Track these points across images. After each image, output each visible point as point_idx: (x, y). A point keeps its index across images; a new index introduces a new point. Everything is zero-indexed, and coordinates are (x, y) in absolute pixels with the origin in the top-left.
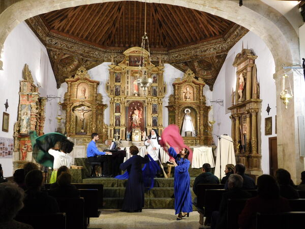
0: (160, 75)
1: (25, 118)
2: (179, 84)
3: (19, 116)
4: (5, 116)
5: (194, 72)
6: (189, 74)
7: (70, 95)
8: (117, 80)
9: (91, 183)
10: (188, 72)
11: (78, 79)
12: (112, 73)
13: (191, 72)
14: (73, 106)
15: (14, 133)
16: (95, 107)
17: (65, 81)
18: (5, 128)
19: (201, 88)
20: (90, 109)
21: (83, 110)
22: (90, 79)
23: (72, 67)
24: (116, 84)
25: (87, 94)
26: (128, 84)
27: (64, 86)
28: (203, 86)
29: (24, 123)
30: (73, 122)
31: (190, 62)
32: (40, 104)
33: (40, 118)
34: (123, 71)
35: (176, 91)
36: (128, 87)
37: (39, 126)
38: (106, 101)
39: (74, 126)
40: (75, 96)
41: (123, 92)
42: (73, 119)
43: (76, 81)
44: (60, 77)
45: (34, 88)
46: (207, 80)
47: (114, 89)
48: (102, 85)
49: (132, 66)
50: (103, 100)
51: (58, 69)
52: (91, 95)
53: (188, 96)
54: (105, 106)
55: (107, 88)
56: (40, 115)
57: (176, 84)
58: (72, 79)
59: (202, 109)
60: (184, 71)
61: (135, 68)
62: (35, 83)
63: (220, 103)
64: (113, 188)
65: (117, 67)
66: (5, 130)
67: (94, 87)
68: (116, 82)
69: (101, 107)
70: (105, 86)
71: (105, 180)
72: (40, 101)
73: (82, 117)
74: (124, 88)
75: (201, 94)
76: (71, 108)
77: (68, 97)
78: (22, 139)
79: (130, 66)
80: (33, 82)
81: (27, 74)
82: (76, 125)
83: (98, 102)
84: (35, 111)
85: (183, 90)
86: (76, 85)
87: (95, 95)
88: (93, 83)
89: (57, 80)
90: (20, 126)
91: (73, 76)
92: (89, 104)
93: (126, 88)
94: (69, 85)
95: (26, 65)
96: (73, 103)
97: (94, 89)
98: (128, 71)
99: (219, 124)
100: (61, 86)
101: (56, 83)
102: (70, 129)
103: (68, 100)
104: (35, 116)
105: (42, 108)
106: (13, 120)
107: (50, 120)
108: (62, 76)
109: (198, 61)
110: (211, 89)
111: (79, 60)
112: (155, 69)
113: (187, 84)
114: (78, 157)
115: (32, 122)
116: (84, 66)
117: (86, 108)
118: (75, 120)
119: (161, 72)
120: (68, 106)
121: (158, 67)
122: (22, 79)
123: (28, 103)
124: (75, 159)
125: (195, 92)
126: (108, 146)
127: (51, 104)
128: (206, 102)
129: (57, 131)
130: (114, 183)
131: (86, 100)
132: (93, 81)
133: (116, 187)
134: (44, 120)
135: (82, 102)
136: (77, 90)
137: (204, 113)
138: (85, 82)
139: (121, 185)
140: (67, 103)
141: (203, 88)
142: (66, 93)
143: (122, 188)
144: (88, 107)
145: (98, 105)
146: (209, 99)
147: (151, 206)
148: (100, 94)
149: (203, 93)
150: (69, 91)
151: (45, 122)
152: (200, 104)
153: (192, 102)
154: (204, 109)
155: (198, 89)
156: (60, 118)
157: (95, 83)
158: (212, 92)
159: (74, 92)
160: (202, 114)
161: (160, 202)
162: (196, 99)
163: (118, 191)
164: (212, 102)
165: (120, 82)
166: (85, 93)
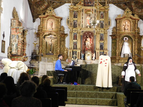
0: (106, 12)
1: (15, 44)
2: (120, 19)
3: (11, 42)
4: (3, 43)
5: (132, 10)
6: (128, 12)
7: (42, 27)
8: (75, 16)
9: (59, 86)
10: (126, 10)
11: (48, 16)
12: (71, 12)
13: (129, 10)
14: (44, 35)
15: (8, 53)
16: (59, 35)
17: (38, 17)
18: (3, 50)
19: (137, 22)
20: (56, 37)
21: (51, 38)
22: (56, 16)
23: (43, 7)
24: (74, 19)
25: (54, 27)
26: (82, 19)
28: (138, 20)
29: (14, 47)
30: (44, 46)
31: (128, 3)
32: (24, 34)
33: (24, 43)
34: (79, 10)
35: (118, 25)
36: (82, 21)
37: (23, 49)
38: (67, 31)
39: (45, 49)
40: (46, 28)
41: (79, 25)
42: (44, 44)
43: (46, 17)
44: (35, 14)
45: (20, 23)
46: (141, 16)
47: (73, 22)
48: (64, 20)
49: (86, 6)
50: (65, 31)
51: (34, 8)
52: (57, 27)
53: (126, 28)
54: (66, 35)
55: (68, 22)
56: (23, 41)
57: (118, 19)
58: (44, 16)
59: (136, 37)
60: (124, 9)
61: (88, 8)
62: (20, 20)
64: (72, 91)
65: (75, 7)
66: (3, 52)
67: (58, 22)
68: (74, 17)
69: (64, 35)
70: (66, 21)
71: (67, 86)
72: (24, 32)
73: (50, 42)
74: (80, 22)
75: (136, 27)
76: (43, 36)
77: (41, 29)
78: (13, 58)
79: (84, 6)
80: (19, 19)
81: (15, 14)
82: (46, 48)
83: (61, 32)
84: (21, 39)
85: (123, 23)
86: (46, 20)
87: (59, 27)
88: (58, 18)
89: (33, 16)
90: (11, 49)
91: (44, 14)
92: (55, 34)
93: (81, 22)
94: (42, 20)
95: (14, 7)
96: (44, 33)
97: (58, 23)
98: (83, 10)
100: (36, 21)
101: (32, 19)
102: (42, 51)
103: (41, 31)
104: (21, 43)
105: (25, 37)
106: (7, 45)
107: (29, 45)
108: (36, 13)
109: (134, 2)
111: (48, 2)
112: (103, 8)
113: (126, 19)
114: (48, 70)
115: (19, 47)
116: (52, 6)
117: (53, 36)
118: (45, 45)
119: (107, 10)
120: (41, 35)
121: (105, 7)
122: (12, 18)
123: (16, 34)
124: (47, 71)
125: (132, 25)
126: (68, 63)
127: (29, 33)
128: (140, 32)
129: (33, 51)
130: (73, 88)
131: (53, 31)
132: (58, 17)
133: (75, 90)
134: (26, 45)
135: (50, 32)
136: (47, 23)
137: (138, 40)
138: (53, 17)
139: (77, 89)
140: (40, 33)
141: (138, 22)
142: (39, 26)
143: (78, 91)
144: (55, 35)
145: (61, 34)
146: (142, 30)
147: (97, 104)
148: (63, 26)
149: (138, 26)
150: (42, 24)
151: (26, 46)
152: (135, 34)
153: (129, 33)
154: (138, 37)
155: (134, 23)
156: (36, 43)
157: (60, 18)
159: (45, 25)
160: (136, 41)
161: (103, 101)
162: (132, 30)
163: (75, 93)
165: (77, 18)
166: (52, 26)
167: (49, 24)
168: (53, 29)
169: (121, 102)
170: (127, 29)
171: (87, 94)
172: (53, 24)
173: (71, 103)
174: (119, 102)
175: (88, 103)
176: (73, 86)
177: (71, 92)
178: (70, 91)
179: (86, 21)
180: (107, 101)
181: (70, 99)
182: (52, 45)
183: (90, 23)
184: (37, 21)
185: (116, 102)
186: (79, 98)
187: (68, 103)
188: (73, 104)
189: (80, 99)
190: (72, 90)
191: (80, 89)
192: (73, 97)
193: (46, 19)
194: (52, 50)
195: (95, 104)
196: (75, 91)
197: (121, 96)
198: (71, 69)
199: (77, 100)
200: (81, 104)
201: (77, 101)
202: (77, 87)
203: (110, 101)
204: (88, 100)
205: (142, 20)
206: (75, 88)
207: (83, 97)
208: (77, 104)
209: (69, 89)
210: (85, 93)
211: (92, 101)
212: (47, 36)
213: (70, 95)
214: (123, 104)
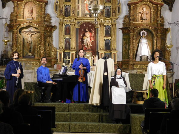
2: (135, 4)
7: (17, 16)
9: (42, 106)
14: (20, 27)
16: (43, 28)
19: (159, 8)
20: (38, 31)
21: (30, 32)
24: (65, 3)
25: (34, 15)
26: (78, 3)
27: (10, 5)
28: (162, 6)
30: (20, 45)
35: (132, 12)
36: (78, 6)
38: (55, 22)
39: (22, 49)
40: (22, 16)
41: (74, 12)
42: (20, 41)
43: (22, 1)
47: (64, 8)
48: (51, 4)
50: (52, 21)
52: (39, 16)
53: (144, 17)
54: (54, 27)
55: (56, 8)
57: (132, 3)
59: (159, 31)
64: (63, 113)
67: (41, 7)
68: (66, 1)
69: (49, 29)
70: (54, 6)
71: (55, 105)
73: (29, 39)
74: (75, 8)
75: (159, 15)
76: (18, 30)
77: (15, 18)
82: (23, 47)
83: (46, 23)
85: (139, 10)
86: (23, 5)
87: (43, 16)
88: (41, 2)
92: (36, 26)
93: (77, 7)
94: (16, 5)
96: (19, 24)
97: (42, 10)
99: (177, 48)
100: (6, 6)
101: (1, 2)
103: (14, 21)
110: (171, 9)
113: (143, 3)
114: (27, 81)
117: (34, 30)
118: (22, 43)
120: (15, 28)
124: (25, 83)
125: (152, 13)
126: (57, 71)
128: (164, 24)
129: (3, 53)
130: (65, 108)
131: (34, 21)
133: (67, 111)
135: (29, 23)
136: (24, 10)
137: (161, 36)
138: (32, 1)
139: (71, 110)
140: (13, 24)
141: (161, 8)
142: (11, 13)
143: (73, 113)
144: (36, 28)
145: (46, 26)
146: (167, 20)
147: (101, 130)
148: (48, 14)
149: (161, 13)
150: (16, 11)
152: (157, 26)
153: (149, 24)
154: (161, 31)
155: (155, 10)
156: (7, 41)
157: (44, 2)
158: (171, 12)
159: (21, 12)
160: (159, 36)
161: (110, 127)
162: (153, 21)
163: (68, 115)
164: (170, 24)
165: (70, 1)
166: (32, 13)
167: (27, 11)
168: (33, 18)
169: (136, 127)
170: (145, 19)
171: (86, 116)
173: (61, 131)
174: (134, 127)
175: (87, 129)
176: (65, 104)
177: (62, 114)
178: (60, 113)
179: (84, 7)
180: (115, 127)
181: (60, 125)
182: (33, 43)
183: (90, 9)
184: (8, 6)
186: (74, 123)
187: (57, 131)
188: (65, 131)
189: (76, 125)
190: (64, 110)
191: (75, 110)
192: (65, 121)
193: (22, 3)
194: (32, 51)
195: (97, 131)
196: (68, 113)
197: (136, 118)
198: (62, 79)
199: (71, 126)
200: (76, 131)
201: (71, 128)
202: (71, 106)
203: (120, 127)
204: (87, 125)
205: (167, 5)
206: (67, 108)
208: (70, 131)
209: (58, 110)
210: (83, 115)
211: (93, 126)
212: (25, 30)
213: (60, 118)
214: (139, 130)
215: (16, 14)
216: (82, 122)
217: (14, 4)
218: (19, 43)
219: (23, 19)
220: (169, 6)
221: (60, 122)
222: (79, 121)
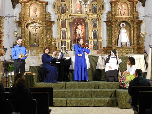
2: (115, 2)
7: (24, 14)
11: (30, 1)
14: (27, 23)
16: (44, 23)
17: (19, 2)
20: (41, 25)
21: (35, 27)
24: (62, 3)
25: (38, 13)
26: (72, 3)
27: (19, 6)
28: (137, 3)
30: (27, 37)
35: (113, 8)
36: (72, 6)
38: (54, 18)
39: (29, 40)
40: (28, 15)
41: (68, 10)
42: (27, 34)
43: (28, 2)
47: (60, 7)
48: (50, 5)
50: (51, 18)
52: (41, 14)
53: (123, 12)
54: (53, 22)
55: (55, 7)
57: (113, 2)
58: (25, 1)
59: (135, 23)
63: (151, 17)
64: (61, 90)
67: (43, 7)
68: (62, 1)
69: (50, 24)
70: (52, 6)
73: (34, 32)
74: (69, 6)
75: (134, 10)
76: (26, 25)
77: (22, 16)
83: (47, 19)
85: (119, 7)
86: (29, 6)
87: (44, 13)
88: (42, 3)
92: (40, 22)
93: (70, 6)
94: (23, 5)
96: (26, 21)
97: (43, 9)
99: (150, 36)
100: (16, 7)
101: (12, 4)
103: (22, 18)
105: (1, 25)
107: (9, 35)
110: (144, 6)
113: (122, 1)
114: (32, 65)
117: (38, 25)
118: (29, 35)
120: (23, 23)
124: (30, 67)
125: (129, 8)
127: (8, 22)
128: (139, 17)
129: (14, 44)
130: (62, 86)
131: (37, 18)
132: (42, 1)
133: (64, 89)
134: (3, 35)
135: (34, 19)
136: (29, 10)
137: (137, 26)
138: (36, 2)
139: (68, 88)
140: (22, 21)
141: (136, 4)
142: (20, 12)
143: (69, 90)
145: (47, 21)
146: (141, 14)
147: (93, 104)
148: (49, 12)
149: (136, 9)
150: (23, 10)
151: (4, 37)
152: (134, 19)
153: (127, 17)
154: (137, 23)
155: (131, 6)
156: (16, 33)
157: (44, 3)
158: (144, 8)
159: (27, 11)
160: (135, 27)
161: (100, 101)
162: (130, 15)
163: (65, 92)
164: (144, 16)
165: (65, 1)
166: (36, 12)
168: (37, 16)
169: (122, 102)
170: (124, 13)
171: (80, 93)
172: (37, 10)
173: (60, 106)
174: (120, 101)
175: (81, 104)
176: (62, 83)
177: (60, 92)
178: (58, 90)
179: (76, 5)
180: (104, 101)
181: (59, 100)
182: (37, 35)
184: (17, 7)
185: (115, 101)
186: (70, 99)
187: (56, 106)
188: (63, 106)
189: (71, 100)
190: (61, 88)
191: (71, 87)
192: (63, 97)
193: (28, 4)
194: (37, 41)
195: (90, 105)
196: (65, 90)
197: (122, 94)
199: (68, 101)
200: (72, 105)
201: (67, 103)
202: (67, 84)
203: (109, 101)
204: (81, 100)
205: (140, 3)
206: (65, 86)
207: (74, 97)
208: (67, 106)
209: (57, 88)
210: (77, 92)
211: (86, 101)
212: (30, 25)
213: (59, 95)
214: (125, 104)
215: (23, 13)
216: (77, 97)
217: (22, 5)
218: (26, 35)
219: (29, 17)
220: (142, 2)
221: (58, 98)
222: (75, 96)
